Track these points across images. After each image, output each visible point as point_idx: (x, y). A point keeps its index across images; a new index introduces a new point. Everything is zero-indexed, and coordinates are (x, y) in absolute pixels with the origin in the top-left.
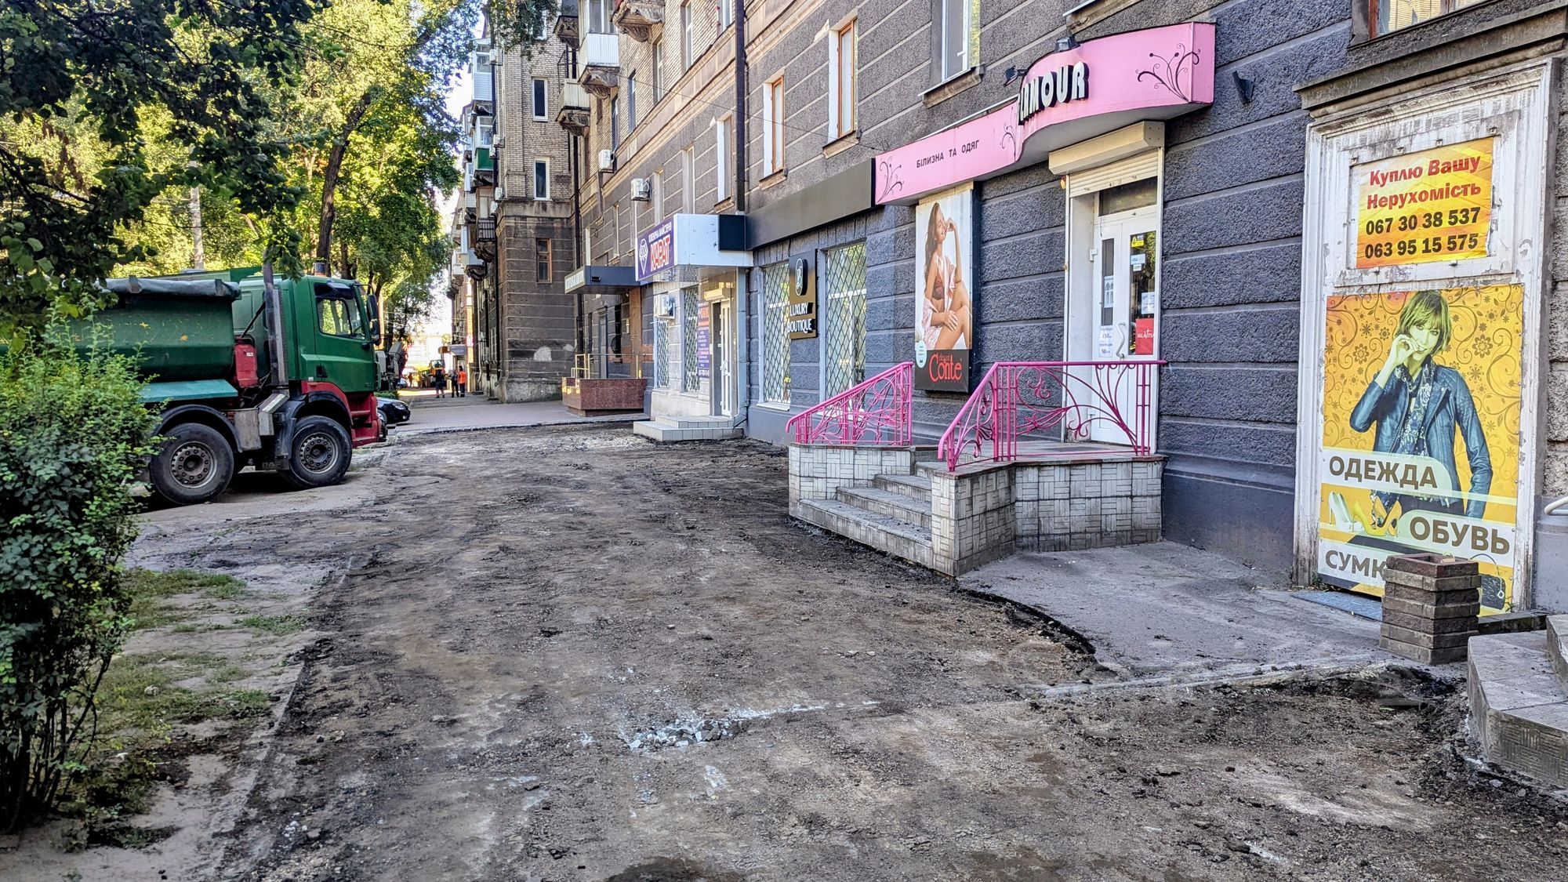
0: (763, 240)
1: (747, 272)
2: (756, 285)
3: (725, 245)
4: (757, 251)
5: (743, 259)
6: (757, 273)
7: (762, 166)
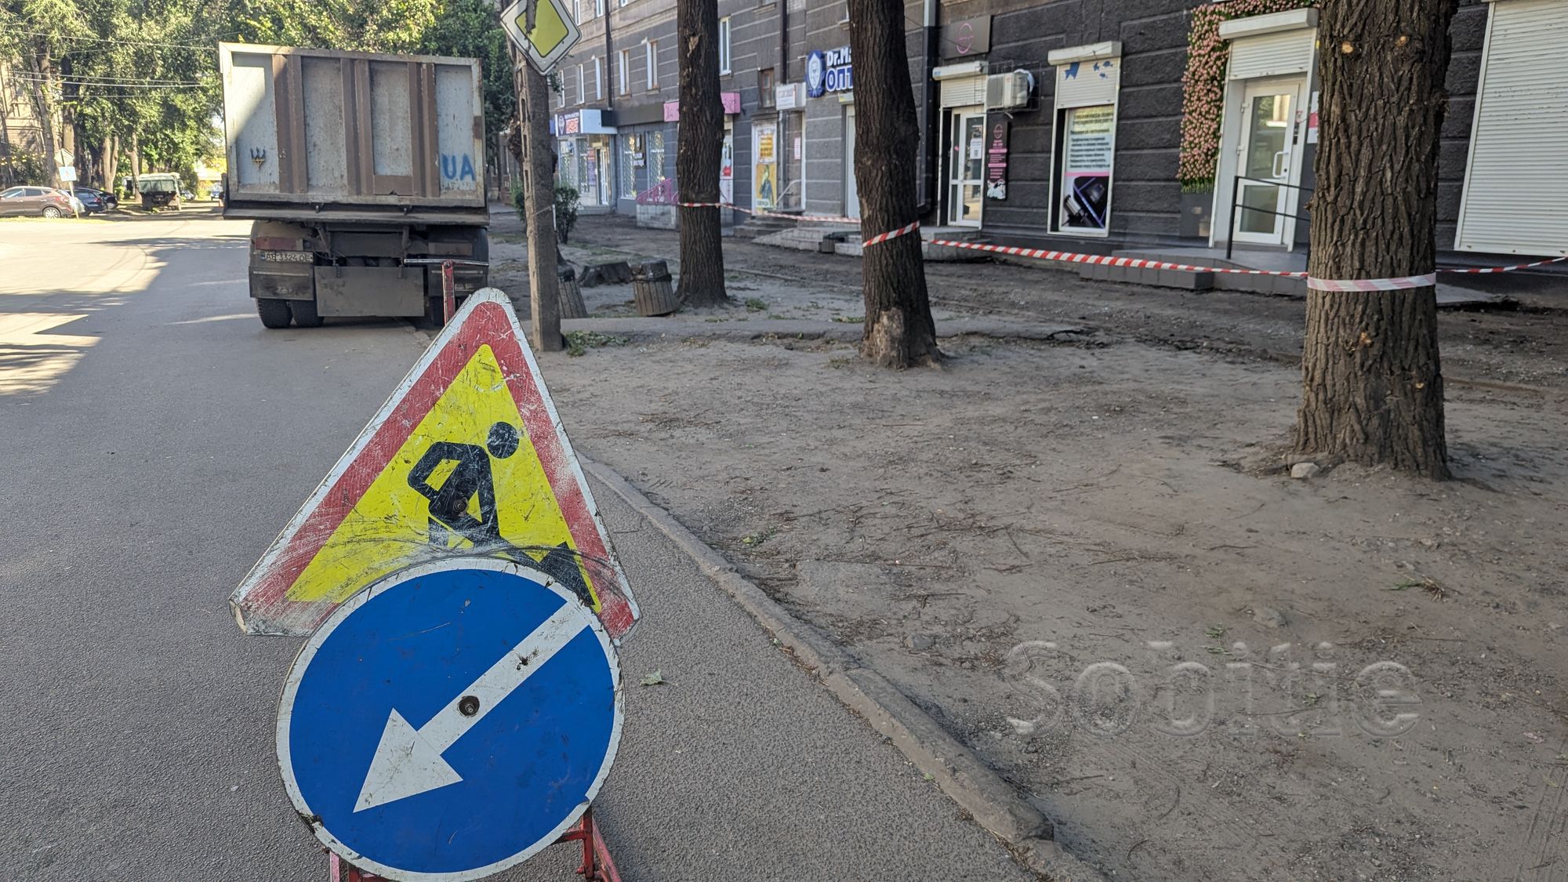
0: (622, 123)
1: (614, 136)
2: (619, 143)
3: (604, 124)
4: (619, 128)
5: (612, 131)
6: (619, 137)
7: (619, 89)
